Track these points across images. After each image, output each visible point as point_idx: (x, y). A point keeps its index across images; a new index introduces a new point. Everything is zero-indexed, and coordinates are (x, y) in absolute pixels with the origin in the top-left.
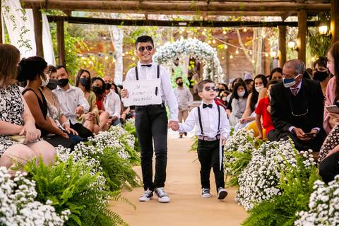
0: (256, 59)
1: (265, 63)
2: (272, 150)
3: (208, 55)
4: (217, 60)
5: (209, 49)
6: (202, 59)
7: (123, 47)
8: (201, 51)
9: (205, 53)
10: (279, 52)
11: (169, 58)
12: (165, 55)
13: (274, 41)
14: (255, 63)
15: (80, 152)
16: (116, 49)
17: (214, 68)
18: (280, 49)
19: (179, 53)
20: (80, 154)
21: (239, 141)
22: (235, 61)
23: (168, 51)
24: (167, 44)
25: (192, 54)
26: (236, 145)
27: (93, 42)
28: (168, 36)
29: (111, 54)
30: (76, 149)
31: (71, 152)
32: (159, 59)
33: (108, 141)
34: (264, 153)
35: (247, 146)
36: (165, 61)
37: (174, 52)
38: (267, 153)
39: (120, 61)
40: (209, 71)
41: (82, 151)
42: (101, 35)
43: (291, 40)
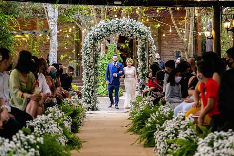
0: (188, 37)
1: (196, 41)
2: (220, 141)
3: (143, 34)
4: (151, 39)
5: (143, 28)
6: (137, 38)
7: (58, 25)
8: (136, 29)
9: (140, 31)
10: (213, 32)
11: (104, 36)
12: (99, 33)
13: (208, 20)
14: (187, 41)
15: (19, 142)
16: (51, 27)
17: (149, 47)
18: (214, 29)
19: (114, 31)
20: (19, 144)
21: (179, 126)
22: (168, 39)
23: (103, 29)
24: (102, 23)
25: (127, 33)
26: (176, 130)
27: (27, 19)
28: (102, 14)
29: (46, 31)
30: (14, 139)
31: (9, 143)
32: (94, 38)
33: (46, 126)
34: (211, 144)
35: (188, 131)
36: (100, 39)
37: (109, 30)
38: (215, 144)
39: (55, 38)
40: (143, 50)
41: (21, 140)
42: (35, 12)
43: (227, 21)
